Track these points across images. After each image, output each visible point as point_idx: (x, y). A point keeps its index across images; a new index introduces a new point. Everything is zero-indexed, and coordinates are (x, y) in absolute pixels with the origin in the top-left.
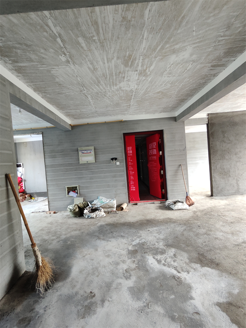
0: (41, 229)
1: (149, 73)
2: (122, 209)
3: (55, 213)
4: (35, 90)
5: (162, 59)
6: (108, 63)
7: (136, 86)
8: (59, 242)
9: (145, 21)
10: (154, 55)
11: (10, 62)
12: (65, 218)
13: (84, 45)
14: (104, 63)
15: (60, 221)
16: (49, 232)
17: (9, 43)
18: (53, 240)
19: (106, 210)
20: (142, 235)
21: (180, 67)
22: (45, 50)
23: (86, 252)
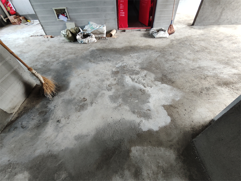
0: (41, 52)
2: (111, 35)
3: (52, 37)
8: (58, 63)
12: (62, 42)
15: (58, 45)
16: (50, 55)
18: (53, 62)
19: (97, 36)
20: (125, 59)
23: (80, 72)
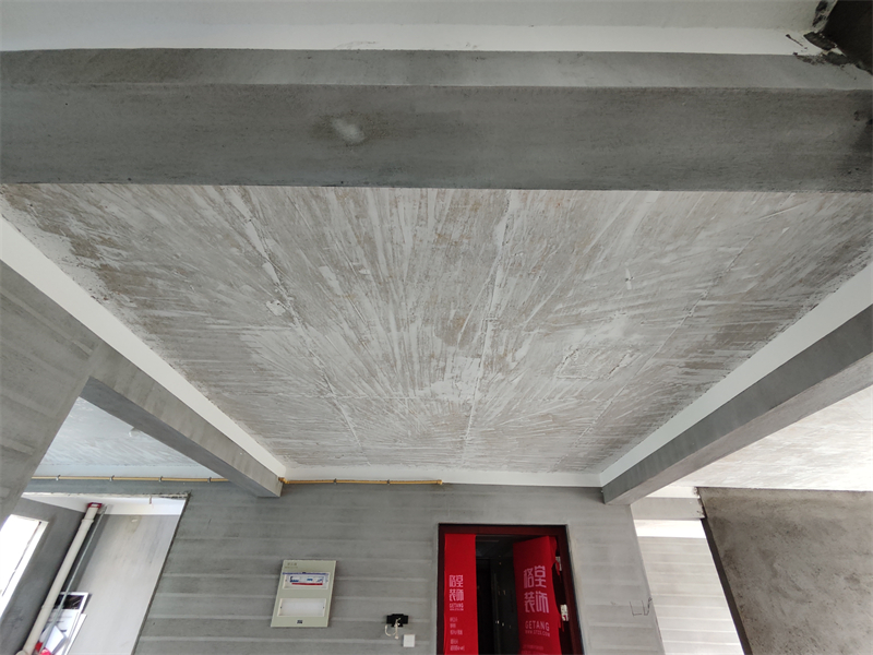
1: (513, 365)
4: (190, 377)
5: (547, 334)
6: (398, 329)
7: (479, 395)
9: (496, 247)
10: (524, 324)
11: (133, 305)
13: (334, 283)
14: (389, 330)
17: (139, 263)
21: (600, 358)
22: (231, 285)
